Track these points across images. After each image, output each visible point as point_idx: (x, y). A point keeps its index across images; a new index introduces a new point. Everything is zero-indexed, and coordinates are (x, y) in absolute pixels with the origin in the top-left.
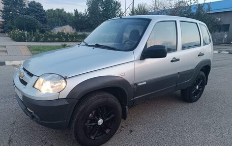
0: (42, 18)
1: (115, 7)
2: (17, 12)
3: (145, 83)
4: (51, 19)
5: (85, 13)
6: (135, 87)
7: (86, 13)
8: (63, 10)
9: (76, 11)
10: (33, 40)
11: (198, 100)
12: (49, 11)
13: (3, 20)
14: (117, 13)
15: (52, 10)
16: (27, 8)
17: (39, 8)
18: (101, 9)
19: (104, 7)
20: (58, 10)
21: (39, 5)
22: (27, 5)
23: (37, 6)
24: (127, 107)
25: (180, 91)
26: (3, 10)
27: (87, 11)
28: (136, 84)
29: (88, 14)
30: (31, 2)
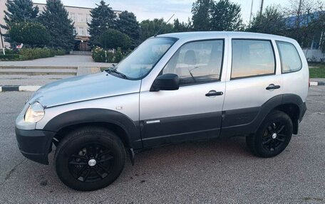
0: (133, 31)
1: (231, 13)
2: (106, 25)
3: (159, 121)
4: (144, 33)
5: (188, 23)
6: (142, 125)
7: (190, 23)
8: (162, 20)
9: (177, 22)
10: (113, 59)
11: (279, 156)
12: (144, 22)
13: (90, 36)
14: (235, 21)
15: (148, 21)
16: (118, 20)
17: (132, 19)
18: (211, 16)
19: (215, 14)
20: (156, 20)
21: (132, 16)
22: (118, 16)
23: (130, 17)
24: (132, 149)
25: (245, 138)
26: (90, 23)
27: (191, 20)
28: (143, 121)
29: (192, 24)
30: (123, 13)
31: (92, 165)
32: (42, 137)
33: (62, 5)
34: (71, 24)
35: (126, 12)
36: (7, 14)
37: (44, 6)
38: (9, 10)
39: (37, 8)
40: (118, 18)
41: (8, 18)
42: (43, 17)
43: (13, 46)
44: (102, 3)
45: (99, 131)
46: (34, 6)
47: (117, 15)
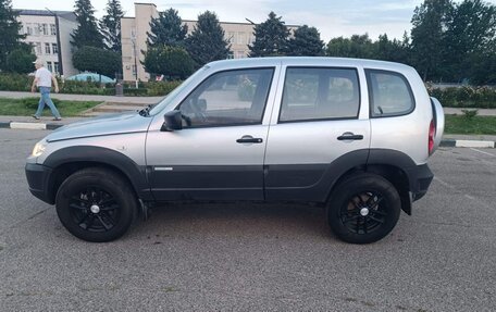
2: (274, 47)
3: (171, 169)
5: (402, 40)
7: (407, 40)
8: (365, 37)
9: (384, 39)
12: (333, 41)
15: (340, 39)
16: (292, 40)
17: (313, 37)
19: (453, 25)
20: (355, 38)
21: (313, 33)
22: (293, 34)
23: (310, 34)
24: (140, 200)
26: (252, 45)
27: (409, 35)
28: (150, 167)
29: (410, 42)
30: (300, 28)
31: (94, 211)
32: (41, 172)
33: (217, 21)
34: (227, 47)
35: (306, 26)
36: (150, 35)
37: (195, 24)
38: (153, 30)
39: (186, 27)
40: (292, 36)
41: (151, 41)
42: (193, 38)
43: (153, 77)
44: (272, 15)
45: (102, 172)
46: (183, 24)
47: (291, 32)
